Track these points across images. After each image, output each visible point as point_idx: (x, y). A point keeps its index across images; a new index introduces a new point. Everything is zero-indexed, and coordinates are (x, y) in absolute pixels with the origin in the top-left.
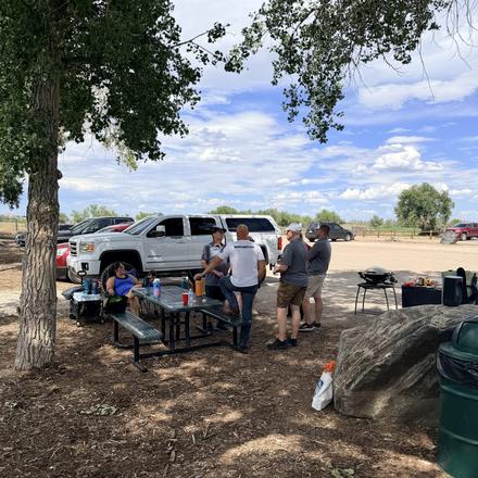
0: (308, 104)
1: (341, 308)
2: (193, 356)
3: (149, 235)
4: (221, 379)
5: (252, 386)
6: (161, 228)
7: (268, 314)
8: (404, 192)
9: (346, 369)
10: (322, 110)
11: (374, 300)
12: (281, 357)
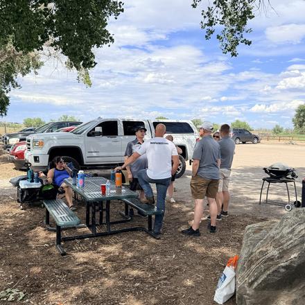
0: (222, 22)
1: (248, 199)
2: (112, 240)
3: (89, 135)
4: (131, 266)
5: (159, 273)
6: (99, 129)
7: (184, 202)
8: (300, 106)
9: (249, 266)
10: (234, 28)
11: (277, 192)
12: (190, 244)
